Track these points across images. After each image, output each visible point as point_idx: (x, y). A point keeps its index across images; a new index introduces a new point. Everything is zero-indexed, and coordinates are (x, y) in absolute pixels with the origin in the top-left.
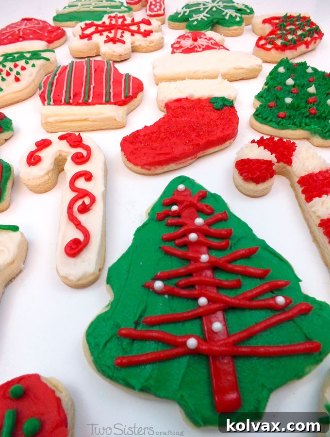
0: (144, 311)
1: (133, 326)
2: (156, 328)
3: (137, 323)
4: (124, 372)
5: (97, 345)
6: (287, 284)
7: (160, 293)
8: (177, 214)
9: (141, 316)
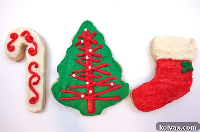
0: (69, 84)
1: (65, 89)
2: (73, 90)
3: (67, 88)
4: (63, 102)
5: (55, 93)
6: (116, 78)
7: (75, 78)
8: (83, 44)
9: (68, 86)
